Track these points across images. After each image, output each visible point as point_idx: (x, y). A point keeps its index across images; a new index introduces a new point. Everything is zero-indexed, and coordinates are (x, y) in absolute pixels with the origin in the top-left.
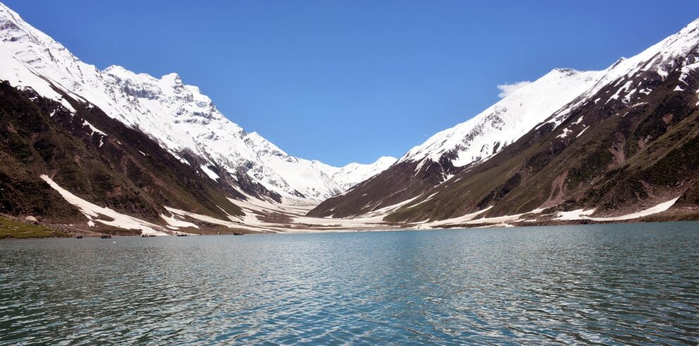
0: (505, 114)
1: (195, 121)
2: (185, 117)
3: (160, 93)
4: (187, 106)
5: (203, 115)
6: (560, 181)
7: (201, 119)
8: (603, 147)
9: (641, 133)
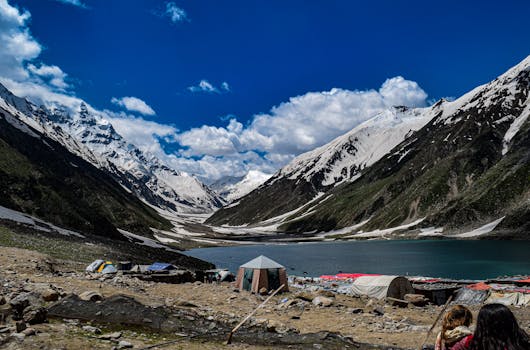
0: (357, 143)
1: (99, 142)
2: (90, 138)
3: (69, 117)
4: (91, 130)
5: (104, 136)
6: (414, 205)
7: (103, 139)
8: (442, 181)
9: (467, 171)
